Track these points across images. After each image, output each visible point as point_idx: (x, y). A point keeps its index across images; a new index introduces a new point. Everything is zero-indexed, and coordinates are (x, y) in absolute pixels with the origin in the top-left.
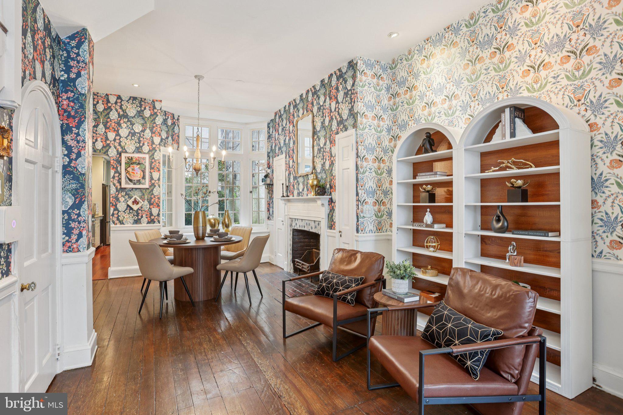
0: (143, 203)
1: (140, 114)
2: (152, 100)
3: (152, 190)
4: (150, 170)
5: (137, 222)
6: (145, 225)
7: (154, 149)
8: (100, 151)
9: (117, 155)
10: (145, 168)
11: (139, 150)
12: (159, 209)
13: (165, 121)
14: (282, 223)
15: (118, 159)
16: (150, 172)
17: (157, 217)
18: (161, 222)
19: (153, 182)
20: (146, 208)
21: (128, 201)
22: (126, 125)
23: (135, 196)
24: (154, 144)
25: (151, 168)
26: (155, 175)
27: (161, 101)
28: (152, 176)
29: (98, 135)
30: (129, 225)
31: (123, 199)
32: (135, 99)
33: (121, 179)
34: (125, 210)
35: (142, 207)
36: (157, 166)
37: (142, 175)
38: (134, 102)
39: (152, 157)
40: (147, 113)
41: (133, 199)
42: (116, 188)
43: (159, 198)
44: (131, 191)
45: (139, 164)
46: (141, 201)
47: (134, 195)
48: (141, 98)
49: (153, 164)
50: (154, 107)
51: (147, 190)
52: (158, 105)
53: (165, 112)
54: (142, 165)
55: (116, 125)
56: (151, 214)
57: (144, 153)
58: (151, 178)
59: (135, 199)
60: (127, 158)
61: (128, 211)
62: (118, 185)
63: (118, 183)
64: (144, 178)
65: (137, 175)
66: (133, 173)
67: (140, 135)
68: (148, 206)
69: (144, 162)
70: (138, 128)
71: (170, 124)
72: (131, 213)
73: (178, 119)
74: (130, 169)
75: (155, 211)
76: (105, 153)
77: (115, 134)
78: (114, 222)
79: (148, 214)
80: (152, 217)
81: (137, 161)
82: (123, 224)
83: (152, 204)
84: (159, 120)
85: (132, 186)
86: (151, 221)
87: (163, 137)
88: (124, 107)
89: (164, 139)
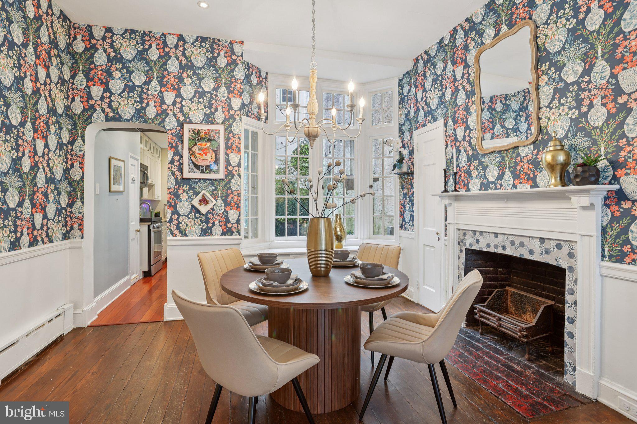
0: (215, 202)
1: (211, 62)
2: (228, 40)
3: (229, 182)
4: (226, 150)
5: (206, 232)
6: (219, 237)
7: (232, 117)
8: (153, 122)
9: (177, 126)
10: (218, 147)
11: (209, 119)
12: (240, 213)
13: (248, 77)
14: (437, 236)
15: (179, 133)
16: (227, 154)
17: (235, 225)
18: (242, 232)
19: (230, 168)
20: (220, 210)
21: (192, 199)
22: (190, 81)
23: (204, 192)
24: (232, 109)
25: (228, 147)
26: (234, 158)
27: (242, 43)
28: (228, 159)
29: (150, 97)
30: (194, 238)
31: (186, 196)
32: (204, 39)
33: (182, 164)
34: (189, 214)
35: (213, 209)
36: (237, 144)
37: (214, 158)
38: (203, 44)
39: (228, 130)
40: (222, 62)
41: (199, 197)
42: (176, 179)
43: (239, 195)
44: (197, 183)
45: (209, 140)
46: (212, 199)
47: (202, 189)
48: (213, 39)
49: (231, 141)
50: (233, 53)
51: (221, 182)
52: (237, 49)
53: (248, 64)
54: (213, 142)
55: (177, 80)
56: (228, 221)
57: (218, 124)
58: (228, 163)
59: (203, 195)
60: (192, 132)
61: (192, 215)
62: (178, 173)
63: (178, 170)
64: (216, 161)
65: (208, 159)
66: (200, 154)
67: (211, 96)
68: (223, 208)
69: (216, 137)
70: (208, 85)
71: (255, 83)
72: (197, 218)
73: (266, 78)
74: (195, 149)
75: (233, 215)
76: (159, 124)
77: (174, 95)
78: (172, 233)
79: (223, 219)
80: (229, 225)
81: (207, 136)
82: (185, 235)
83: (229, 204)
84: (240, 73)
85: (199, 175)
86: (227, 232)
87: (245, 102)
88: (188, 53)
89: (247, 105)
